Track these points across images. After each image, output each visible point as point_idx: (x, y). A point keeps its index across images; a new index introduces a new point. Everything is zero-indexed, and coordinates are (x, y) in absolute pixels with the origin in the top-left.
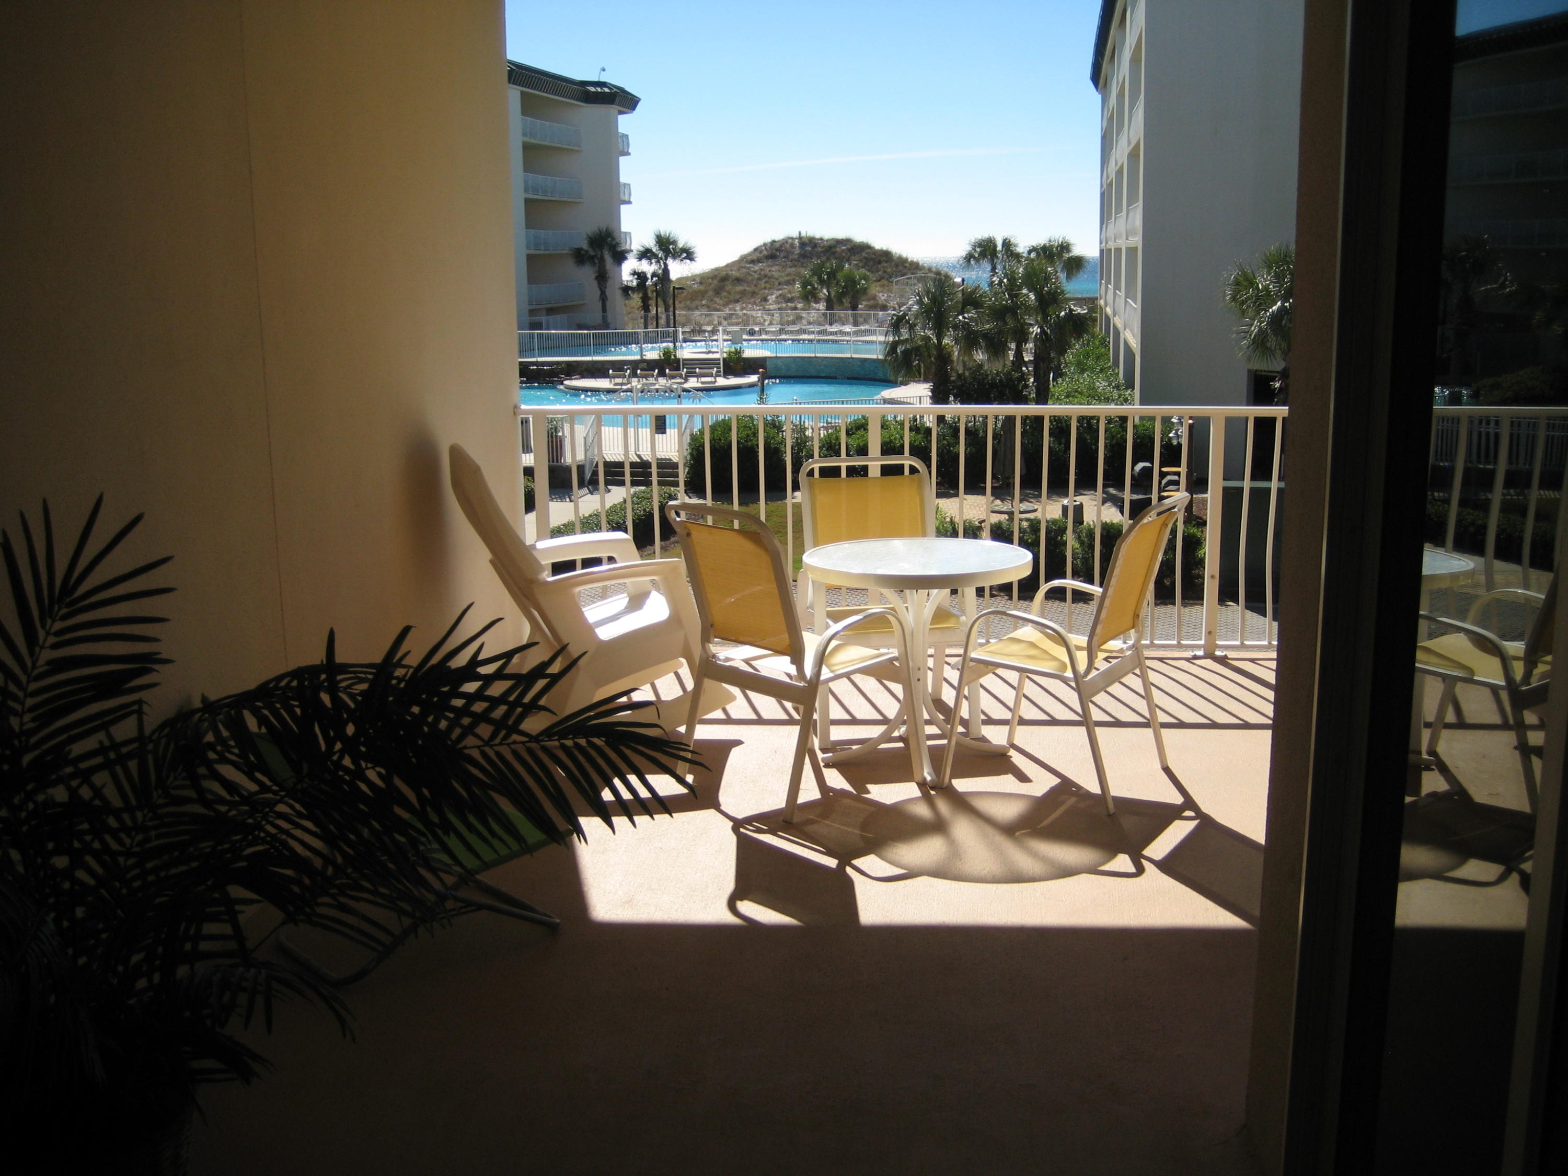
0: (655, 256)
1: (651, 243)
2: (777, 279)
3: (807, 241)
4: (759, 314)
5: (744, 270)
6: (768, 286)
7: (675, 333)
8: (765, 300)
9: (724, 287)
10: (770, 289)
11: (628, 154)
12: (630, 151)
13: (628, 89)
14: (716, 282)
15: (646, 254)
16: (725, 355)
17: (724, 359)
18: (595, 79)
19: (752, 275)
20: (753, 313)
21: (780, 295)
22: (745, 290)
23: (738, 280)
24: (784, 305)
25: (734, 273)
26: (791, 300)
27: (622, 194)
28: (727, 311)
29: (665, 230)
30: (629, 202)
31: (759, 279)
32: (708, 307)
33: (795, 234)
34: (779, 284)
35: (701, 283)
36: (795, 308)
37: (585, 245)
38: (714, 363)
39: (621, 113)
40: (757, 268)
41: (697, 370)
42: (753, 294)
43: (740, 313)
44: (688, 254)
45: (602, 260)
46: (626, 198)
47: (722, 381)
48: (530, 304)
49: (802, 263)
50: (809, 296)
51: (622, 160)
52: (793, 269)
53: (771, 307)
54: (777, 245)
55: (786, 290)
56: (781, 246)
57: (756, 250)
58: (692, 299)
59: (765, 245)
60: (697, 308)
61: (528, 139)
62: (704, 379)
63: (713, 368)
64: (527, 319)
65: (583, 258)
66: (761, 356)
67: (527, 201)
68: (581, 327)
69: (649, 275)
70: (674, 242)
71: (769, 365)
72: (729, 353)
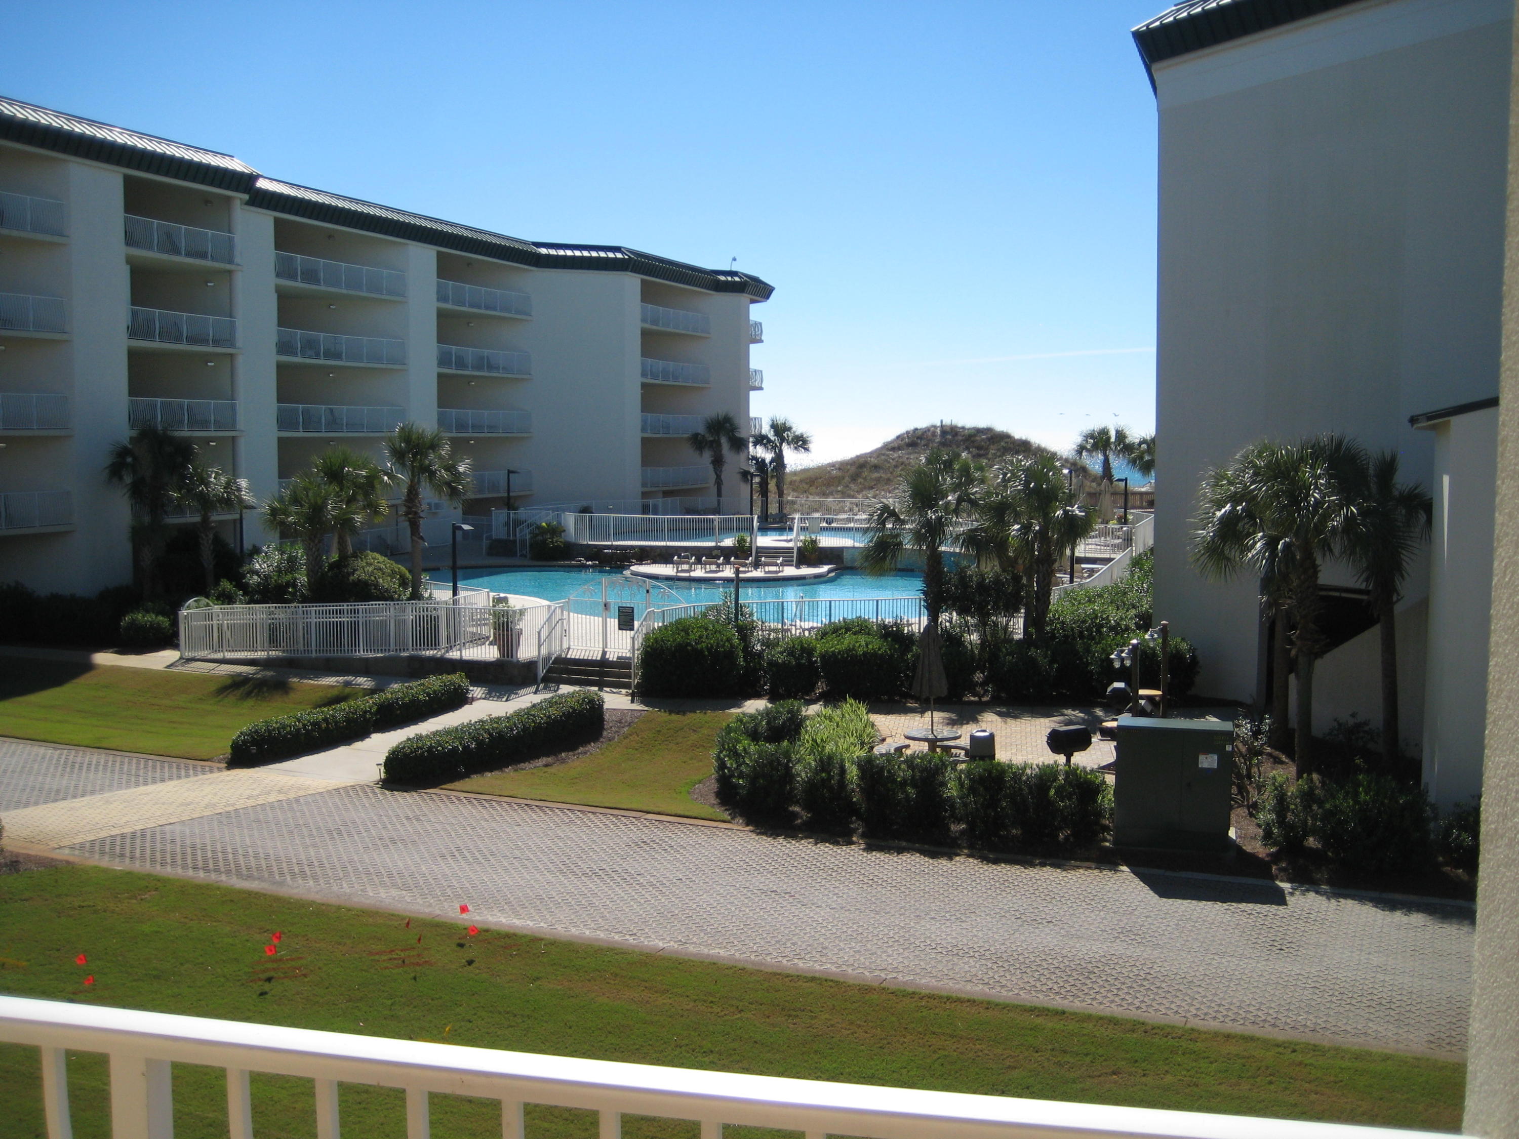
0: (769, 441)
1: (767, 428)
6: (903, 473)
7: (751, 521)
10: (905, 476)
11: (761, 341)
12: (762, 338)
13: (761, 278)
15: (763, 440)
18: (727, 268)
22: (881, 477)
27: (750, 381)
28: (860, 498)
29: (783, 417)
33: (937, 423)
37: (702, 431)
38: (788, 551)
39: (754, 302)
40: (895, 456)
42: (888, 481)
44: (801, 443)
46: (757, 385)
48: (644, 485)
51: (753, 348)
54: (920, 433)
61: (647, 326)
62: (767, 569)
63: (779, 557)
64: (639, 501)
65: (698, 443)
66: (841, 545)
67: (644, 386)
68: (688, 512)
69: (767, 461)
70: (789, 429)
71: (846, 555)
72: (805, 542)
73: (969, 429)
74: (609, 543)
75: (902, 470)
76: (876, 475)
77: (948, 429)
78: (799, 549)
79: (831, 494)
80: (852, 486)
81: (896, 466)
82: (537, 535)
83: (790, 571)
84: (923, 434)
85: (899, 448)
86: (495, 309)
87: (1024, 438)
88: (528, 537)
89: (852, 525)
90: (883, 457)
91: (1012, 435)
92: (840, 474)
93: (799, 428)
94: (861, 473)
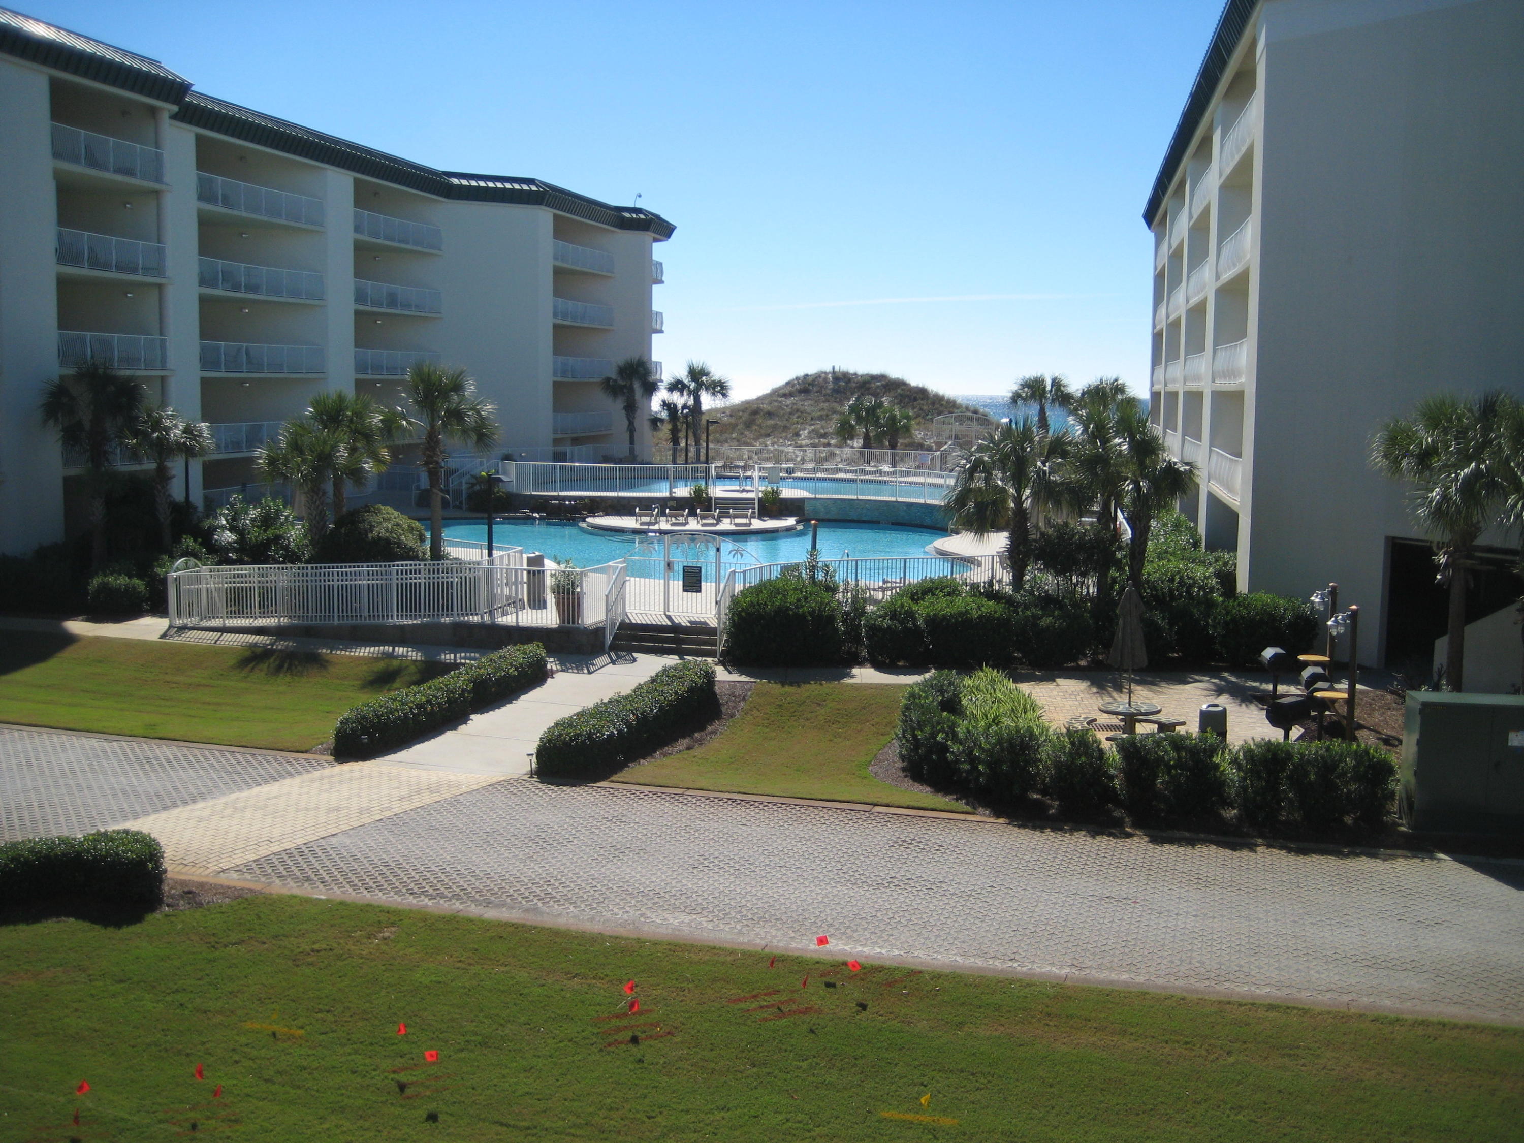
0: (685, 386)
1: (682, 374)
2: (809, 414)
4: (791, 449)
6: (800, 420)
7: (707, 471)
8: (797, 435)
10: (802, 423)
11: (661, 282)
12: (664, 279)
13: (663, 216)
14: (746, 415)
15: (676, 386)
18: (630, 204)
19: (783, 409)
20: (785, 449)
21: (813, 430)
22: (777, 424)
24: (817, 441)
25: (766, 407)
26: (824, 436)
27: (654, 323)
28: (758, 445)
29: (698, 362)
32: (738, 441)
33: (828, 369)
34: (812, 419)
36: (829, 445)
37: (614, 376)
38: (748, 503)
39: (656, 240)
40: (789, 402)
41: (730, 510)
42: (785, 428)
43: (771, 448)
44: (719, 388)
46: (658, 327)
48: (555, 432)
49: (836, 398)
50: (846, 432)
51: (656, 288)
52: (827, 404)
53: (804, 443)
54: (810, 379)
55: (819, 424)
58: (722, 432)
61: (559, 264)
62: (738, 521)
63: (748, 509)
64: (550, 449)
65: (612, 388)
66: (799, 496)
67: (556, 327)
68: (606, 460)
69: (679, 407)
70: (707, 374)
71: (807, 507)
72: (766, 493)
73: (861, 376)
74: (555, 494)
75: (798, 417)
76: (771, 422)
77: (840, 375)
78: (760, 500)
79: (726, 441)
80: (747, 433)
81: (791, 413)
82: (473, 485)
83: (757, 524)
84: (814, 380)
85: (791, 395)
86: (408, 243)
87: (921, 386)
88: (464, 487)
89: (819, 475)
90: (776, 404)
91: (908, 382)
92: (733, 420)
93: (717, 373)
94: (754, 420)
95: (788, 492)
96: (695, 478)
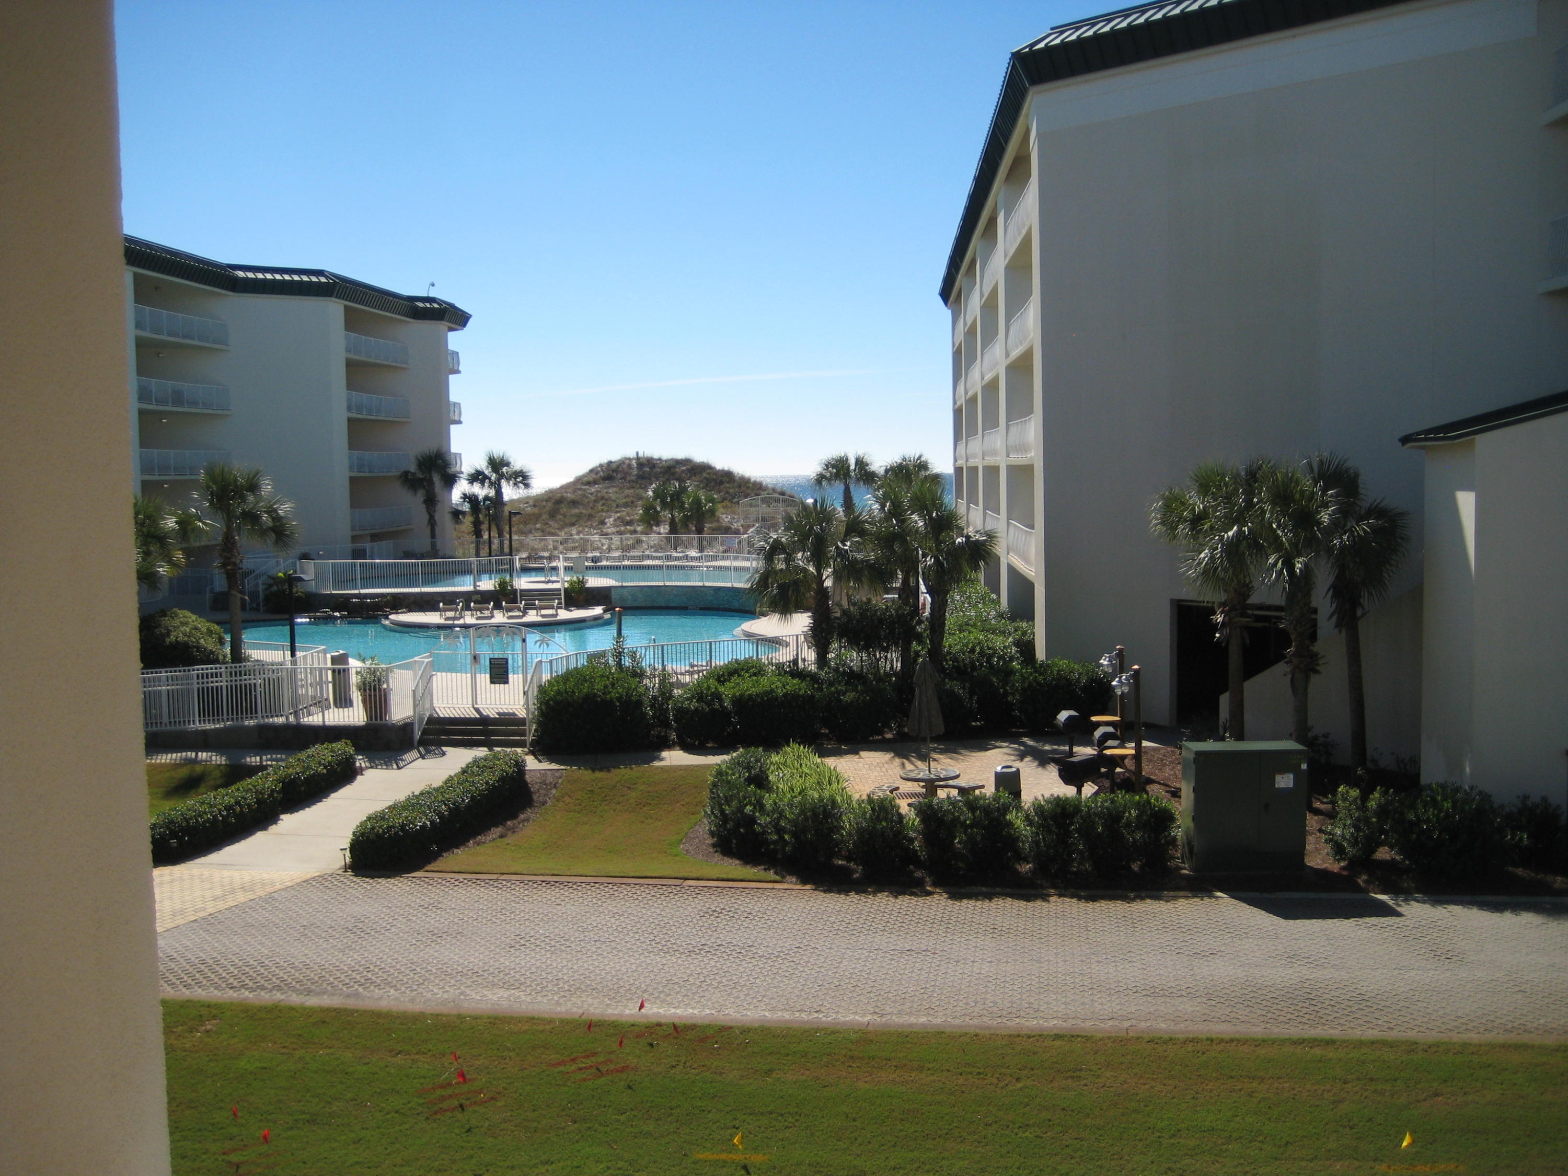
0: (486, 477)
1: (482, 464)
2: (614, 501)
3: (645, 461)
4: (596, 537)
5: (580, 492)
6: (605, 508)
7: (511, 563)
8: (603, 523)
9: (558, 509)
10: (608, 511)
11: (458, 372)
12: (460, 369)
13: (458, 305)
14: (550, 504)
15: (477, 477)
16: (566, 585)
17: (566, 590)
18: (423, 294)
19: (587, 497)
20: (592, 538)
21: (619, 518)
22: (581, 513)
23: (574, 503)
24: (623, 528)
25: (570, 496)
26: (630, 523)
27: (451, 414)
28: (563, 535)
29: (498, 452)
30: (459, 422)
31: (595, 501)
32: (543, 531)
33: (632, 455)
34: (617, 506)
35: (535, 506)
36: (635, 532)
37: (413, 468)
38: (553, 594)
39: (451, 329)
40: (593, 490)
41: (537, 602)
42: (590, 517)
43: (576, 537)
44: (521, 478)
45: (431, 483)
46: (457, 418)
47: (564, 615)
48: (353, 529)
49: (641, 484)
50: (651, 519)
51: (452, 378)
52: (632, 491)
53: (610, 531)
54: (614, 466)
55: (624, 512)
56: (618, 467)
57: (591, 471)
58: (525, 523)
59: (601, 466)
60: (530, 532)
61: (352, 356)
62: (544, 612)
63: (554, 599)
64: (349, 546)
65: (410, 481)
66: (605, 585)
67: (350, 421)
68: (407, 555)
69: (480, 498)
70: (508, 464)
71: (614, 595)
72: (571, 583)
73: (666, 461)
74: (356, 592)
82: (271, 586)
86: (192, 338)
87: (726, 469)
88: (261, 588)
89: (626, 563)
91: (713, 465)
93: (517, 464)
95: (594, 582)
96: (499, 571)
